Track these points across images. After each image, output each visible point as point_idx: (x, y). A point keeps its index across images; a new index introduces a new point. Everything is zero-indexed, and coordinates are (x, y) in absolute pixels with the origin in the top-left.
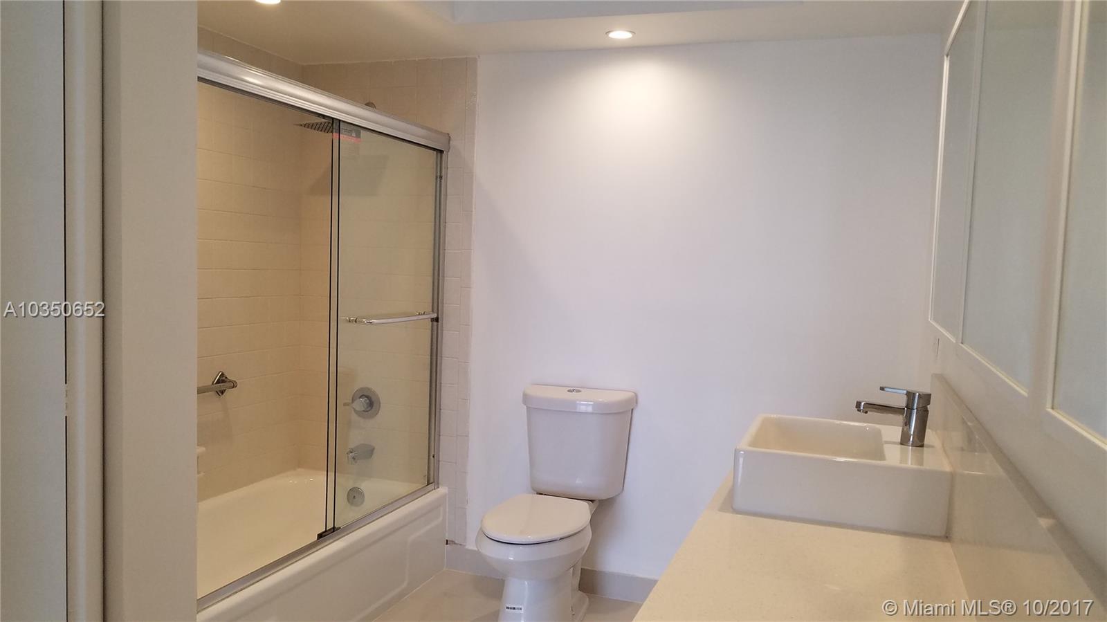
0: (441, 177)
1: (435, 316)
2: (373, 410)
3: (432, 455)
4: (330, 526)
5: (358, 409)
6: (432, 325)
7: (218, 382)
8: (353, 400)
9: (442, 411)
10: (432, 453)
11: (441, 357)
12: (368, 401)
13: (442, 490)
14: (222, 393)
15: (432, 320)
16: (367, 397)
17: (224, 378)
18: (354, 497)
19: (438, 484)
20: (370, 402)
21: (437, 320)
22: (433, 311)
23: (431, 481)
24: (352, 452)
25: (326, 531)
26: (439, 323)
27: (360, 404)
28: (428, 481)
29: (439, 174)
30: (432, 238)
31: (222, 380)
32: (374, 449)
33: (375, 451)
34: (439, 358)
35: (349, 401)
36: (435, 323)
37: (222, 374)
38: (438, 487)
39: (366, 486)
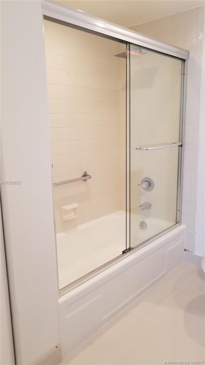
0: (184, 74)
1: (180, 144)
2: (151, 187)
3: (178, 210)
4: (128, 247)
5: (144, 187)
6: (179, 148)
7: (84, 176)
8: (142, 183)
9: (183, 189)
10: (178, 208)
11: (183, 164)
12: (148, 183)
13: (182, 227)
14: (86, 180)
15: (179, 146)
16: (148, 181)
17: (86, 174)
18: (143, 226)
19: (181, 223)
20: (150, 184)
21: (181, 146)
22: (179, 142)
23: (178, 221)
24: (141, 207)
25: (126, 250)
26: (182, 147)
27: (145, 185)
28: (176, 222)
29: (183, 73)
30: (179, 105)
31: (85, 175)
32: (151, 205)
33: (152, 205)
34: (182, 164)
35: (141, 183)
36: (180, 147)
37: (86, 172)
38: (181, 225)
39: (147, 221)
